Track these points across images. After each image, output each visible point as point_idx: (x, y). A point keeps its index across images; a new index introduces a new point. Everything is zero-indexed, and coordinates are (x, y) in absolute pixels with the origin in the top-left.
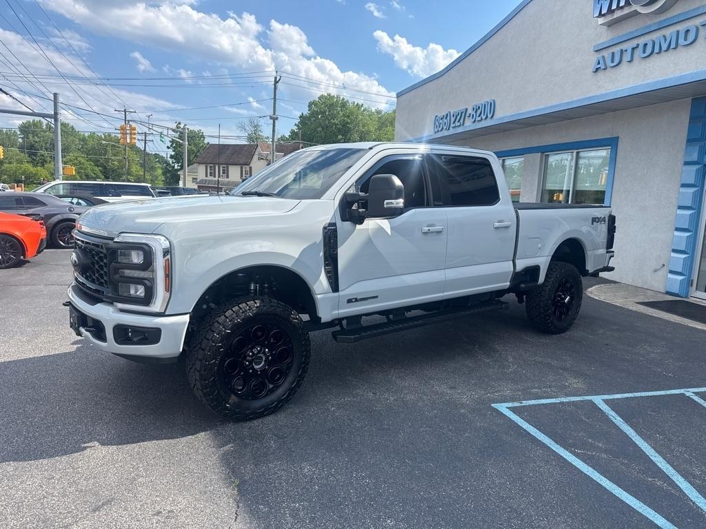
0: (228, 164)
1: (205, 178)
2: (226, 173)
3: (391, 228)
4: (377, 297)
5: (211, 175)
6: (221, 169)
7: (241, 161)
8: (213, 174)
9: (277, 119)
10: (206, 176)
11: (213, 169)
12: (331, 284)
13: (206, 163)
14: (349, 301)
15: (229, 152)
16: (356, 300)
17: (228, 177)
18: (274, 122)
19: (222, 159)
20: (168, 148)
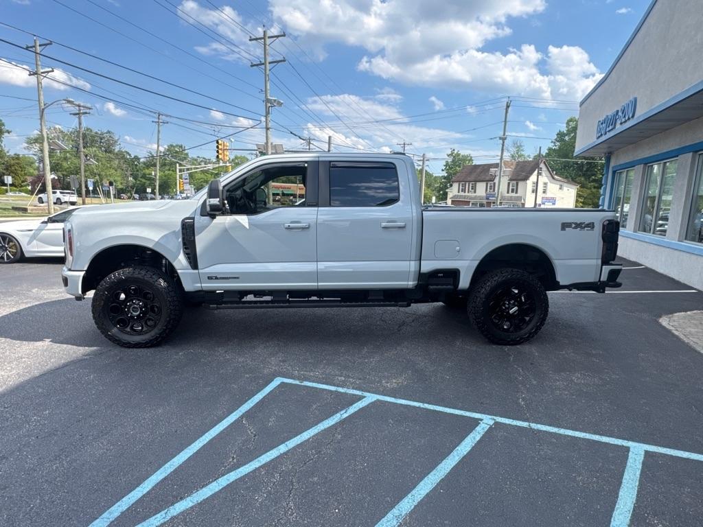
0: (476, 181)
1: (457, 194)
2: (474, 188)
3: (249, 223)
4: (238, 278)
5: (462, 191)
6: (471, 185)
7: (487, 178)
8: (464, 191)
9: (505, 139)
10: (459, 192)
11: (464, 186)
12: (190, 263)
13: (459, 182)
14: (210, 278)
15: (479, 170)
16: (216, 278)
17: (475, 192)
18: (503, 142)
19: (472, 178)
20: (443, 170)
